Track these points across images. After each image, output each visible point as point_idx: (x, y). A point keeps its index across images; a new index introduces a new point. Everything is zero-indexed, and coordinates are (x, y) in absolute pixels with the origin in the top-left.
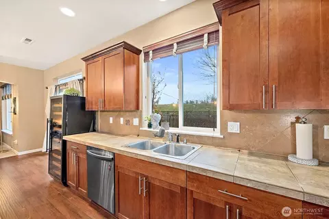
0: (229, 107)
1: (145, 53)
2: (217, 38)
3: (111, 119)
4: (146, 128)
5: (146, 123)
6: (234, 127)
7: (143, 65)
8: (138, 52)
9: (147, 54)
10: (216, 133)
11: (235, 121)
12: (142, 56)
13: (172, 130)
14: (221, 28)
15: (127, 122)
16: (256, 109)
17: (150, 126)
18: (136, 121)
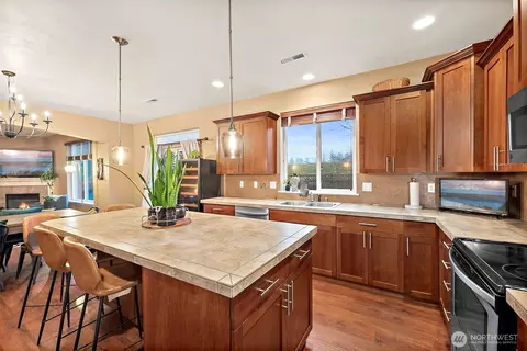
0: (364, 170)
1: (282, 119)
2: (354, 114)
3: (242, 183)
4: (283, 191)
5: (283, 186)
6: (367, 187)
7: (280, 130)
8: (275, 117)
9: (284, 120)
10: (353, 192)
11: (369, 182)
12: (279, 121)
13: (312, 192)
14: (357, 107)
15: (262, 186)
16: (381, 172)
17: (288, 189)
18: (273, 185)
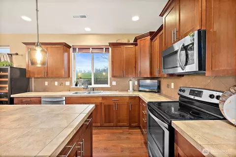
0: (113, 76)
1: (73, 48)
3: (46, 83)
4: (74, 86)
5: (74, 84)
6: (114, 83)
7: (72, 54)
8: (69, 47)
10: (108, 86)
11: (115, 81)
12: (71, 49)
13: (90, 86)
14: (110, 48)
15: (61, 84)
16: (120, 77)
17: (76, 85)
18: (68, 83)
